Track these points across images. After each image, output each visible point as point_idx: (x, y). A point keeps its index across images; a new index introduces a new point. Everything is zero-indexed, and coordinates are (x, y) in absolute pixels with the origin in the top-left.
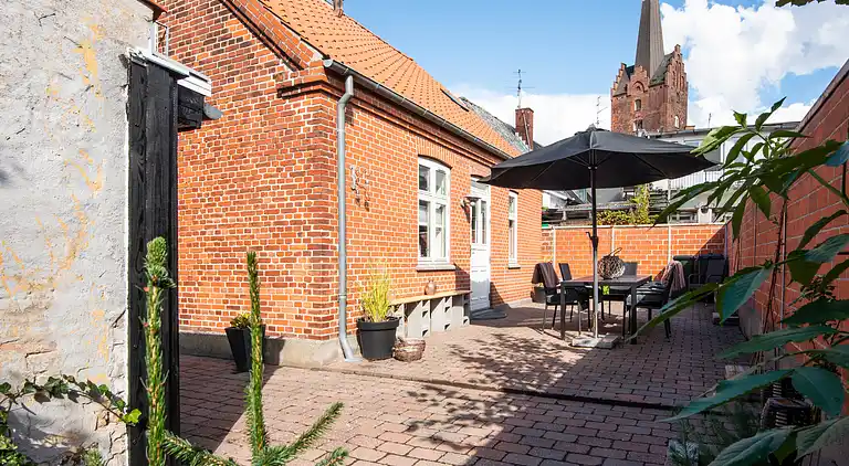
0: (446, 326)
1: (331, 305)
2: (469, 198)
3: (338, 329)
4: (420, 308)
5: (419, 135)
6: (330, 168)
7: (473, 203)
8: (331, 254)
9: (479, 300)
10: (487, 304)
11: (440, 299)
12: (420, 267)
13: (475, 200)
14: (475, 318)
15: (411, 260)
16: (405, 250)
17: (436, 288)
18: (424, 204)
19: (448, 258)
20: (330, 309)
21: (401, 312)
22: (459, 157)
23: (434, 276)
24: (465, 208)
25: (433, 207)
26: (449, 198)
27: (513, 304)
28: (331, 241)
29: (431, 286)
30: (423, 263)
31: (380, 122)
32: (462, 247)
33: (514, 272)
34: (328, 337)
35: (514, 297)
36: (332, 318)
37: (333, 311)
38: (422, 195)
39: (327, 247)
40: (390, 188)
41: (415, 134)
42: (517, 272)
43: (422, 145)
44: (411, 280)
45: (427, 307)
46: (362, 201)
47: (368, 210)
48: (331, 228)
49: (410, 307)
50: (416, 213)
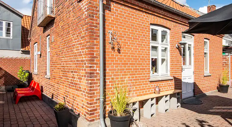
0: (166, 111)
1: (96, 103)
2: (180, 43)
3: (99, 115)
4: (149, 103)
5: (151, 14)
6: (95, 33)
7: (183, 46)
8: (96, 77)
9: (187, 93)
10: (192, 94)
11: (162, 97)
12: (151, 79)
13: (184, 44)
14: (185, 103)
15: (146, 76)
16: (143, 72)
17: (160, 90)
18: (154, 48)
19: (169, 73)
20: (95, 105)
21: (137, 106)
22: (175, 24)
23: (160, 83)
24: (178, 48)
25: (160, 49)
26: (169, 44)
27: (208, 93)
28: (96, 70)
29: (157, 89)
30: (154, 76)
31: (127, 8)
32: (177, 67)
33: (207, 78)
34: (93, 120)
35: (208, 90)
36: (96, 110)
37: (97, 106)
38: (153, 44)
39: (93, 73)
40: (133, 41)
41: (149, 13)
42: (209, 77)
43: (152, 19)
44: (146, 87)
45: (154, 101)
46: (116, 48)
47: (120, 53)
48: (96, 64)
49: (142, 103)
50: (149, 52)
